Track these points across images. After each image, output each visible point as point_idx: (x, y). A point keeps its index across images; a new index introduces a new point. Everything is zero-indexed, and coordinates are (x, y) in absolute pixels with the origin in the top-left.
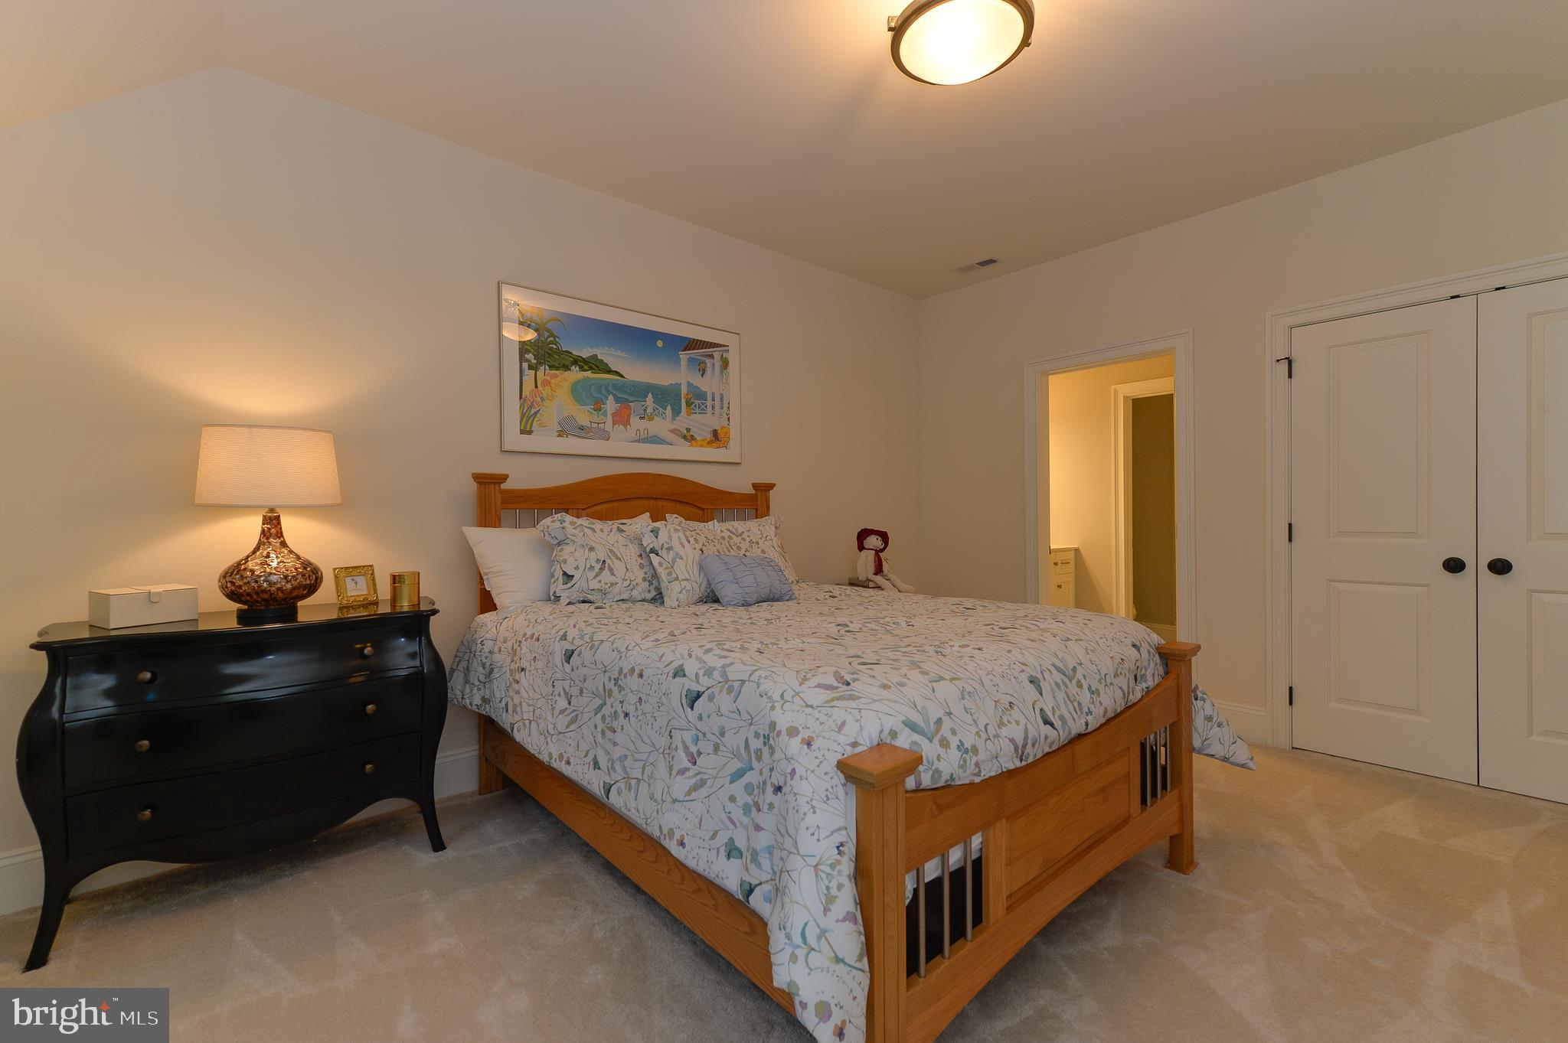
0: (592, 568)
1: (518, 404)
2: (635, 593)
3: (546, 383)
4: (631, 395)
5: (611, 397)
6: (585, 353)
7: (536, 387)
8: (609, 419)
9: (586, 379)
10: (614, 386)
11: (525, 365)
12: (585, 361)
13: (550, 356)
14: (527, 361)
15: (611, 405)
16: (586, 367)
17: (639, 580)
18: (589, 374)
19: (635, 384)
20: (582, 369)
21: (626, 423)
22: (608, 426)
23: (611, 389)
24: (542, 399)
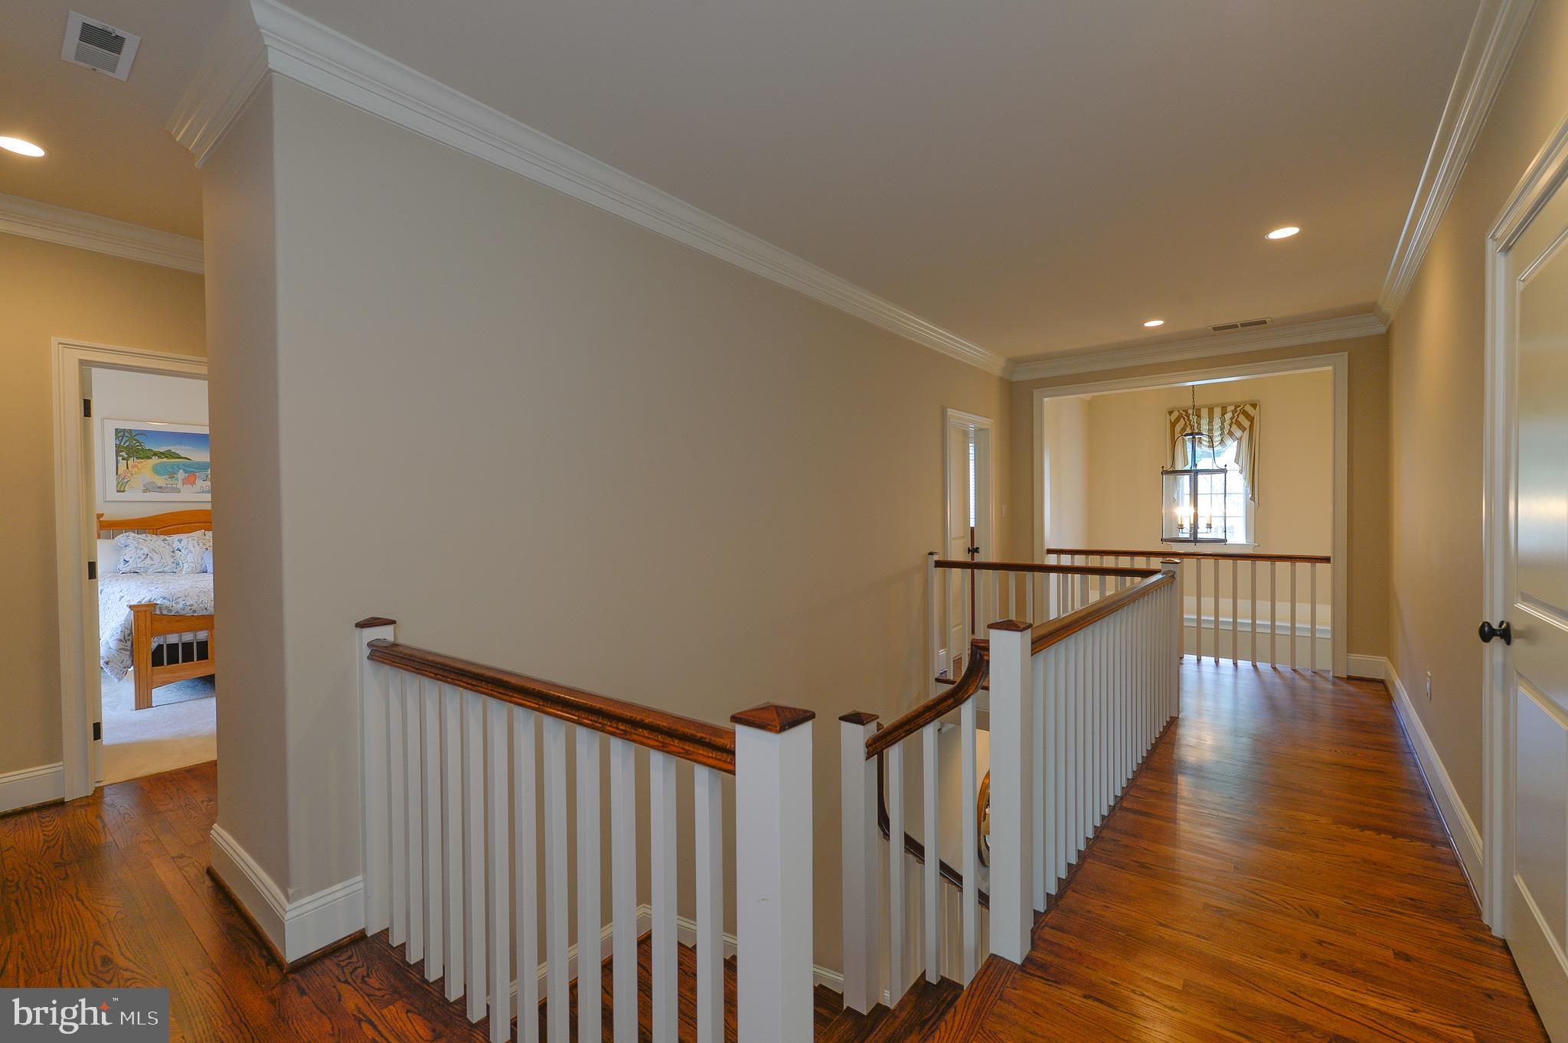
0: (139, 557)
1: (115, 477)
2: (166, 569)
3: (133, 467)
4: (196, 469)
5: (181, 471)
6: (162, 450)
7: (128, 468)
8: (180, 483)
9: (162, 463)
10: (183, 465)
11: (120, 458)
12: (162, 453)
13: (137, 452)
14: (121, 456)
15: (181, 475)
16: (163, 457)
17: (170, 563)
18: (165, 460)
19: (198, 463)
20: (159, 457)
21: (193, 483)
22: (180, 485)
23: (181, 467)
24: (132, 475)
